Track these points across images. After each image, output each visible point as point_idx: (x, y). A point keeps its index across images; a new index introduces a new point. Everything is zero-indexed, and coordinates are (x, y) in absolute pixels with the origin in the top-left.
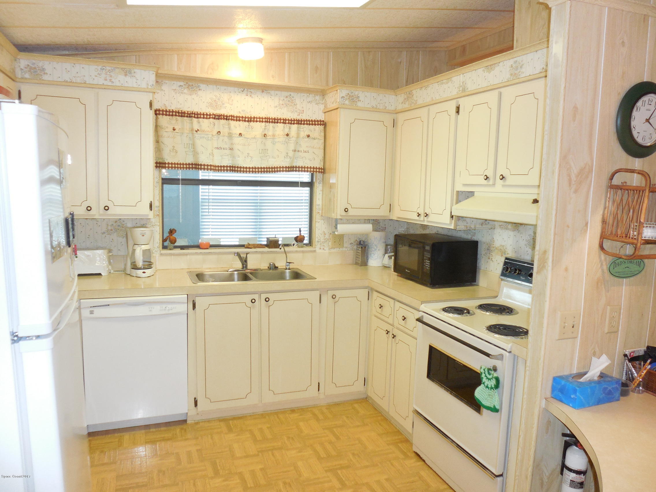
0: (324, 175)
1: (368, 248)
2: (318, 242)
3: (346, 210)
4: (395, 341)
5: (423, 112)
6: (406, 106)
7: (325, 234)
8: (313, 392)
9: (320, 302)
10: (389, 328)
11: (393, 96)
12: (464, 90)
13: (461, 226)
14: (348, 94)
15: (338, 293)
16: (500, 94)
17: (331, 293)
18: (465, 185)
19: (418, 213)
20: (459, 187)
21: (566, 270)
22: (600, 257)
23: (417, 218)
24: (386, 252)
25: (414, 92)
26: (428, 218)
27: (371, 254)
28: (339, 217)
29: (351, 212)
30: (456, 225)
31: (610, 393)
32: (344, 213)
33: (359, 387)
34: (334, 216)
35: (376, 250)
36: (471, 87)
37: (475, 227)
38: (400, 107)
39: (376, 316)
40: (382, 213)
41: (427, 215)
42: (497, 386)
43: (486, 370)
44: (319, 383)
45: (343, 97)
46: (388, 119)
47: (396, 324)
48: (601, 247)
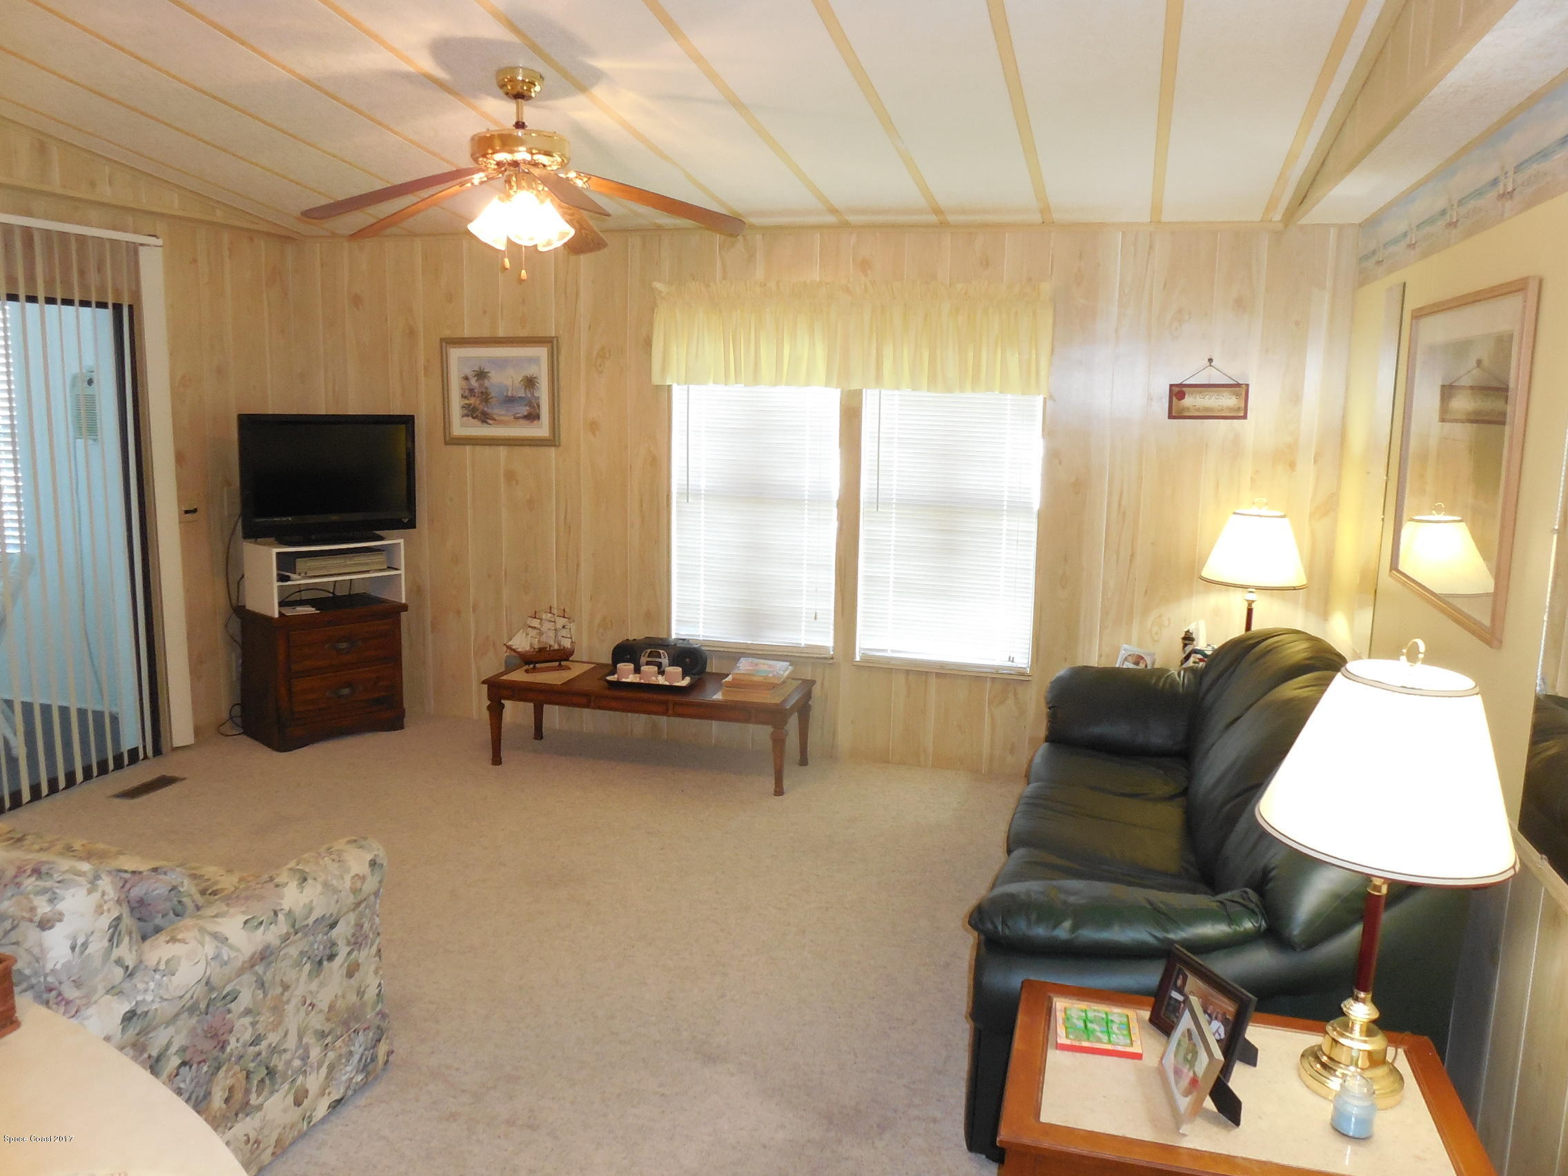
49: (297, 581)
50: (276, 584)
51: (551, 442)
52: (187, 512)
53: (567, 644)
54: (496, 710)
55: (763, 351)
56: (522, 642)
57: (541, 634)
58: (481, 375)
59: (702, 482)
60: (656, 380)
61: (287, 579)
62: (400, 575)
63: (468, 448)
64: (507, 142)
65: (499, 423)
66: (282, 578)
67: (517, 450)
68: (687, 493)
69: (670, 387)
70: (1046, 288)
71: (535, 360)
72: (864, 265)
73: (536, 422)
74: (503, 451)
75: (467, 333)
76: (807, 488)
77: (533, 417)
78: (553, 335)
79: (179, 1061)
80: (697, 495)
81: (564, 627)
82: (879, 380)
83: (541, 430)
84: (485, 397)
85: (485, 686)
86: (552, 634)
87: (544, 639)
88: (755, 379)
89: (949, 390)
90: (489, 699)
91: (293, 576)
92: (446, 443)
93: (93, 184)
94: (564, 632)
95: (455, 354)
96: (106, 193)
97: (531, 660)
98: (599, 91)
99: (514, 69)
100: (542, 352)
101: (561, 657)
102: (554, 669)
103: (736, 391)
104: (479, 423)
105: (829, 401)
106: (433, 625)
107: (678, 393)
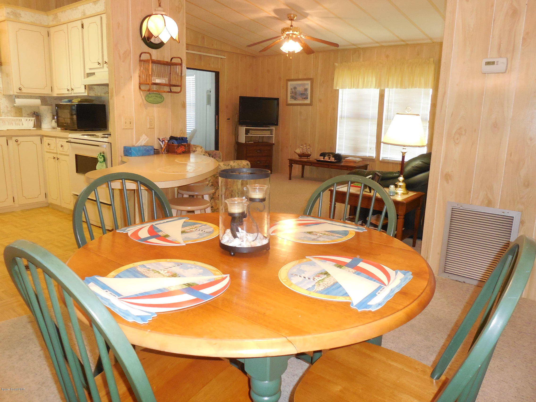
0: (2, 67)
1: (41, 117)
2: (3, 112)
3: (20, 89)
4: (59, 161)
5: (64, 27)
6: (54, 23)
7: (7, 107)
8: (10, 202)
9: (7, 145)
10: (55, 156)
11: (46, 16)
12: (84, 15)
13: (92, 94)
14: (12, 11)
15: (19, 139)
16: (101, 18)
17: (14, 139)
18: (90, 69)
19: (68, 89)
20: (88, 71)
21: (123, 97)
22: (140, 92)
23: (67, 92)
24: (53, 119)
25: (58, 14)
26: (73, 91)
27: (43, 120)
28: (16, 94)
29: (24, 90)
30: (88, 93)
31: (148, 151)
32: (19, 91)
33: (42, 199)
34: (11, 93)
35: (46, 117)
36: (88, 13)
37: (101, 95)
38: (51, 24)
39: (47, 152)
40: (46, 92)
41: (72, 89)
42: (104, 160)
43: (99, 154)
44: (13, 197)
45: (8, 13)
46: (44, 32)
47: (59, 152)
48: (140, 88)
49: (249, 135)
50: (245, 135)
51: (310, 104)
52: (228, 119)
53: (309, 153)
54: (291, 167)
55: (360, 80)
56: (298, 151)
57: (303, 149)
58: (295, 88)
59: (345, 114)
60: (335, 88)
61: (247, 134)
62: (273, 136)
63: (291, 106)
64: (288, 29)
65: (299, 100)
66: (246, 134)
67: (302, 106)
68: (341, 117)
69: (338, 90)
70: (432, 59)
71: (308, 84)
72: (387, 57)
73: (307, 100)
74: (299, 107)
75: (292, 78)
76: (370, 115)
77: (306, 98)
78: (312, 77)
79: (211, 184)
80: (344, 117)
81: (309, 148)
82: (388, 86)
83: (308, 101)
84: (296, 93)
85: (289, 160)
86: (306, 150)
87: (304, 151)
88: (358, 87)
89: (405, 88)
90: (289, 164)
91: (248, 134)
92: (286, 105)
93: (212, 45)
94: (309, 150)
95: (290, 83)
96: (215, 47)
97: (300, 155)
98: (309, 17)
99: (291, 14)
100: (309, 82)
101: (308, 156)
102: (306, 159)
103: (353, 90)
104: (294, 100)
105: (376, 92)
106: (281, 150)
107: (340, 91)
